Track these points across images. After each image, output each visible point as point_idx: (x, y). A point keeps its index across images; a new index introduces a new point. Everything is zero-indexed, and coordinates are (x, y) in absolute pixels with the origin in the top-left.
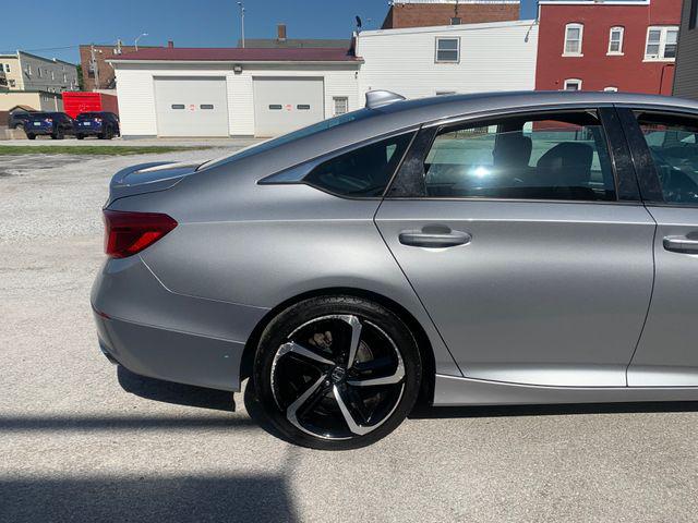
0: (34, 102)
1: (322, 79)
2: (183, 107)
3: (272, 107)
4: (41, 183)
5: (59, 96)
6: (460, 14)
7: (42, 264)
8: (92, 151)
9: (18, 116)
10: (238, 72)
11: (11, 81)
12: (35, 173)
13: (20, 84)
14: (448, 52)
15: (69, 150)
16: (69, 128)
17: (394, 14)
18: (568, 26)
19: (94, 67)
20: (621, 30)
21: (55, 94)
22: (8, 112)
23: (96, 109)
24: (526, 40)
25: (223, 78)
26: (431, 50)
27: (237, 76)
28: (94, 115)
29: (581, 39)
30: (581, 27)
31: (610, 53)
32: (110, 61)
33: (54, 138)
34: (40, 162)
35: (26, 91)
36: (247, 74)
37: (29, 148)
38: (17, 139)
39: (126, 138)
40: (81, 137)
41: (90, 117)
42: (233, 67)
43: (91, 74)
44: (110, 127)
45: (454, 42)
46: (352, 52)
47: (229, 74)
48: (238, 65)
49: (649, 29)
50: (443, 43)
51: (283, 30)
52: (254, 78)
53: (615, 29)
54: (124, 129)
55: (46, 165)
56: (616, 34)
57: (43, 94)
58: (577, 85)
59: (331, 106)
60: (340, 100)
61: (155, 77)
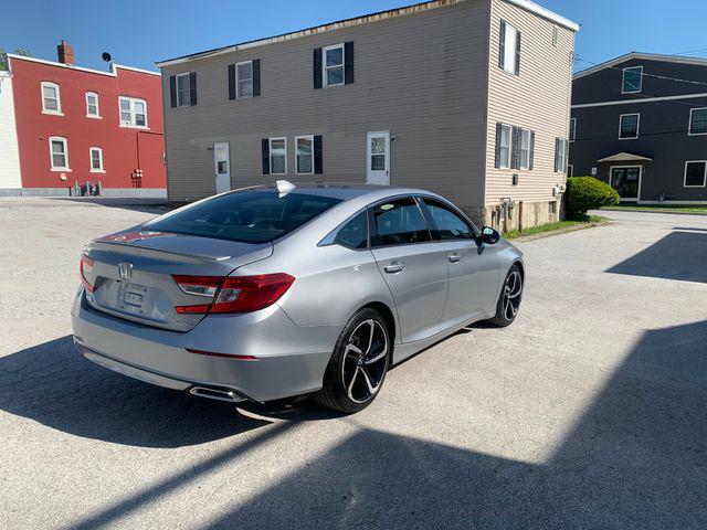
18: (42, 84)
29: (58, 98)
30: (57, 87)
31: (89, 116)
49: (120, 98)
53: (90, 94)
56: (92, 99)
58: (62, 143)
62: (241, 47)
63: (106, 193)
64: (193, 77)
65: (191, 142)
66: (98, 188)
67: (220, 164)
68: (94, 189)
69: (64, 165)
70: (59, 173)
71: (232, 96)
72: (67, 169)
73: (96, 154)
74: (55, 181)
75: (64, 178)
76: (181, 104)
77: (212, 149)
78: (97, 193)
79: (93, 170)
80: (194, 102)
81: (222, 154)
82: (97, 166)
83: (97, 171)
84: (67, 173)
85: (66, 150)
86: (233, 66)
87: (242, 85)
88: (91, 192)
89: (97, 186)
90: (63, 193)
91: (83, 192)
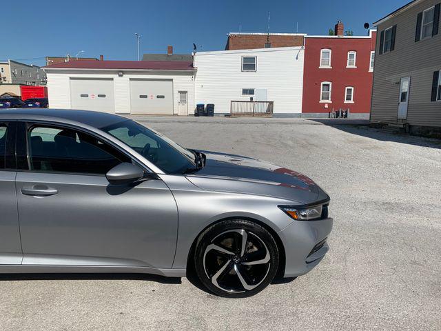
0: (16, 91)
1: (171, 80)
2: (87, 96)
3: (141, 96)
6: (270, 41)
10: (121, 76)
11: (4, 78)
13: (9, 80)
14: (249, 65)
17: (231, 41)
18: (322, 50)
20: (355, 53)
24: (297, 58)
25: (112, 79)
26: (239, 63)
27: (121, 78)
29: (330, 58)
30: (330, 51)
31: (348, 66)
32: (44, 69)
35: (12, 84)
36: (126, 77)
42: (117, 73)
45: (253, 59)
46: (191, 64)
47: (115, 76)
48: (121, 71)
49: (371, 52)
50: (246, 59)
51: (171, 49)
52: (131, 79)
53: (351, 52)
56: (352, 56)
58: (329, 85)
59: (177, 97)
60: (183, 93)
61: (71, 78)
63: (353, 116)
64: (394, 28)
65: (387, 79)
66: (346, 113)
67: (404, 95)
68: (344, 114)
69: (328, 99)
70: (324, 104)
71: (417, 39)
72: (329, 101)
73: (349, 91)
74: (321, 109)
75: (326, 106)
76: (386, 50)
77: (399, 83)
78: (346, 116)
79: (346, 102)
80: (392, 48)
81: (405, 86)
82: (349, 98)
83: (350, 102)
84: (329, 104)
85: (330, 90)
86: (421, 13)
87: (426, 27)
88: (342, 115)
89: (347, 111)
90: (325, 116)
91: (337, 116)
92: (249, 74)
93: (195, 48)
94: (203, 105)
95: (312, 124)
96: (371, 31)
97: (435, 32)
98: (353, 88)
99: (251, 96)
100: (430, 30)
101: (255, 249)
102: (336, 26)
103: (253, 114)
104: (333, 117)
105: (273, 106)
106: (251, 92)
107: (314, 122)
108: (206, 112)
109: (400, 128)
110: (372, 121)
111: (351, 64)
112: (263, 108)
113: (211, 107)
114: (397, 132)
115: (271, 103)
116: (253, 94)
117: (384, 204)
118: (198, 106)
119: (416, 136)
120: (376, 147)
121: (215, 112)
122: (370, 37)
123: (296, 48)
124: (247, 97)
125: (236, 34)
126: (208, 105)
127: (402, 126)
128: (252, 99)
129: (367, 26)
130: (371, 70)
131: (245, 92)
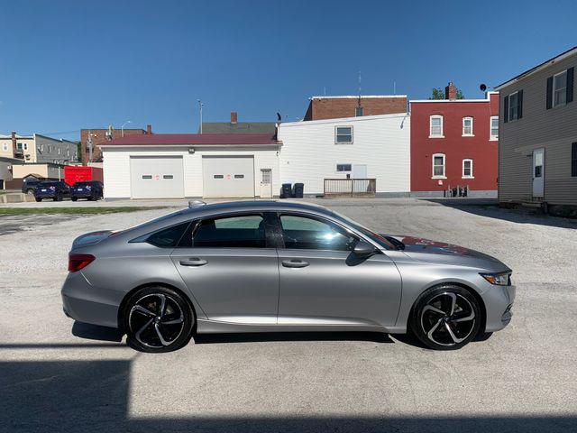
0: (43, 171)
1: (252, 156)
2: (150, 177)
3: (216, 177)
4: (43, 235)
5: (62, 166)
6: (363, 106)
7: (40, 284)
8: (81, 211)
9: (29, 183)
10: (191, 152)
11: (27, 156)
12: (39, 229)
13: (34, 158)
14: (344, 136)
15: (65, 211)
16: (67, 193)
17: (314, 106)
18: (431, 117)
19: (90, 146)
20: (471, 119)
21: (60, 165)
22: (22, 179)
23: (88, 179)
24: (402, 127)
25: (181, 157)
26: (332, 135)
27: (191, 155)
28: (85, 184)
29: (442, 126)
30: (442, 117)
31: (464, 135)
32: (100, 147)
33: (55, 200)
34: (43, 220)
35: (38, 163)
36: (198, 154)
37: (36, 209)
38: (28, 202)
39: (108, 200)
40: (75, 199)
41: (82, 185)
42: (187, 149)
43: (87, 150)
44: (96, 192)
45: (348, 130)
46: (275, 137)
47: (185, 154)
48: (192, 148)
49: (491, 118)
50: (340, 130)
51: (234, 116)
52: (203, 157)
53: (467, 119)
54: (106, 194)
55: (48, 222)
56: (467, 122)
57: (51, 165)
58: (442, 158)
59: (259, 176)
60: (266, 171)
61: (131, 157)
62: (556, 60)
63: (473, 195)
64: (520, 94)
65: (516, 150)
66: (466, 191)
67: (538, 169)
68: (463, 192)
69: (442, 174)
70: (438, 180)
71: (549, 106)
72: (444, 177)
73: (467, 164)
74: (434, 186)
75: (441, 183)
76: (512, 118)
77: (531, 156)
78: (465, 195)
79: (464, 177)
80: (520, 116)
81: (539, 160)
82: (467, 173)
83: (469, 177)
84: (443, 180)
85: (444, 163)
86: (552, 78)
87: (558, 94)
88: (460, 194)
89: (466, 189)
90: (439, 195)
91: (455, 194)
92: (345, 147)
93: (280, 119)
94: (290, 185)
95: (429, 205)
96: (489, 93)
97: (570, 99)
98: (471, 161)
99: (348, 172)
100: (563, 97)
101: (461, 309)
102: (447, 89)
103: (351, 194)
104: (449, 197)
105: (375, 185)
106: (348, 168)
107: (430, 203)
108: (293, 193)
109: (538, 208)
110: (502, 200)
111: (468, 132)
112: (363, 187)
113: (299, 187)
114: (535, 213)
115: (373, 181)
116: (350, 170)
117: (544, 284)
118: (284, 185)
119: (558, 216)
120: (514, 231)
121: (304, 193)
122: (488, 100)
123: (400, 115)
124: (343, 175)
125: (320, 98)
126: (296, 185)
127: (539, 206)
128: (348, 176)
129: (483, 87)
130: (493, 138)
131: (340, 168)
